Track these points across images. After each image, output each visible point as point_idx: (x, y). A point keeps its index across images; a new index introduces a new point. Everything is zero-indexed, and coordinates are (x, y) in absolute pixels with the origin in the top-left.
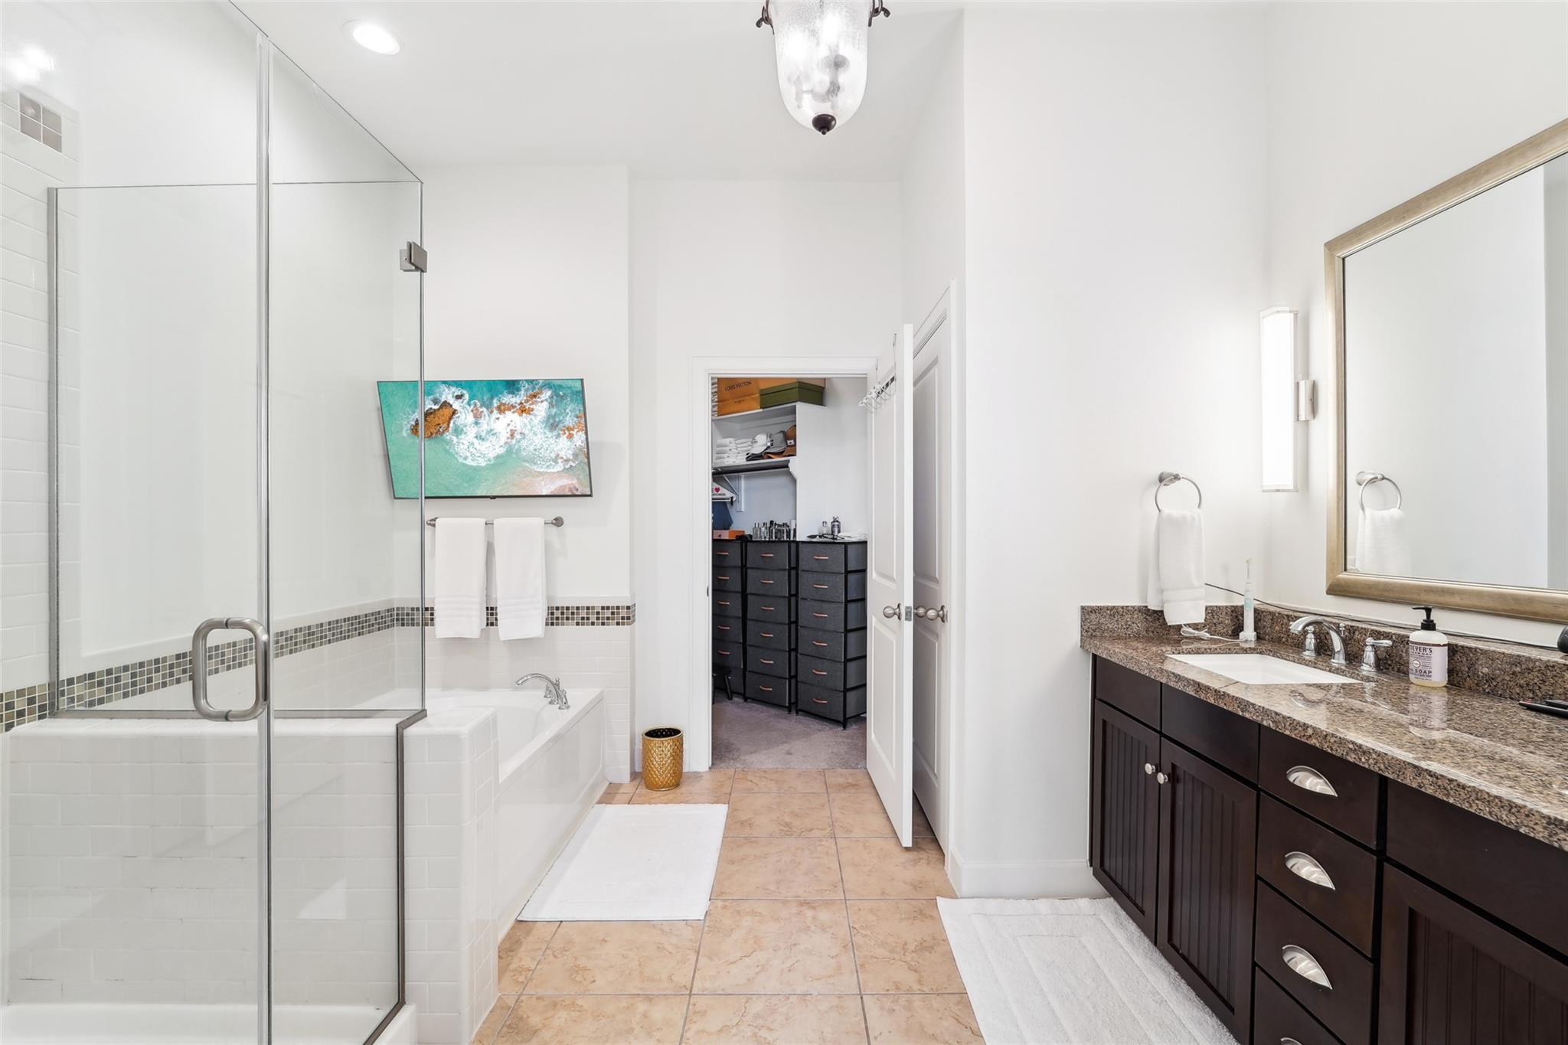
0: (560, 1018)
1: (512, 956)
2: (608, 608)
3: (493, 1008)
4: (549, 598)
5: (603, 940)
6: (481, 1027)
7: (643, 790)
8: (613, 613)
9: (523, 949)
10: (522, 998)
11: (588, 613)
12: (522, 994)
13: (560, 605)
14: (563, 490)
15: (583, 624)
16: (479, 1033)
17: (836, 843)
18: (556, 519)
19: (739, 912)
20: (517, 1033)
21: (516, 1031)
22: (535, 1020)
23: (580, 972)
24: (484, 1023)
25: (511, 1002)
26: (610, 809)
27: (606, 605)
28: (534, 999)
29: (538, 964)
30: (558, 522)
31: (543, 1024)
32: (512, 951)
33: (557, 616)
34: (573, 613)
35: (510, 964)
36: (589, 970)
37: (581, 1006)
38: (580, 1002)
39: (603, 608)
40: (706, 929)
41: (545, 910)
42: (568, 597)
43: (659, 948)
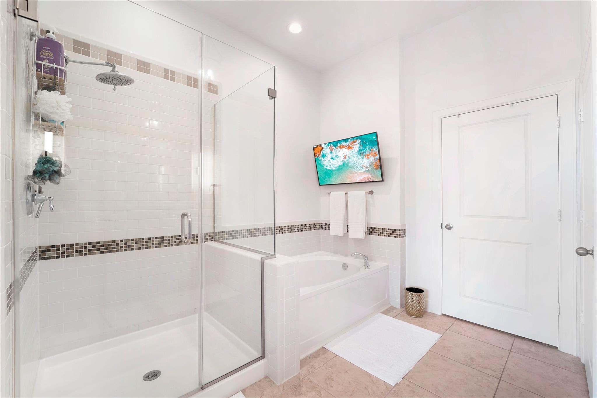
0: (311, 394)
1: (313, 360)
2: (391, 230)
3: (295, 376)
4: (367, 223)
5: (347, 371)
6: (287, 381)
7: (405, 314)
8: (393, 232)
9: (319, 359)
10: (306, 378)
11: (383, 231)
12: (306, 376)
13: (372, 227)
14: (365, 179)
15: (381, 235)
16: (285, 383)
17: (499, 383)
18: (370, 192)
19: (414, 392)
20: (295, 391)
21: (295, 390)
22: (304, 389)
23: (330, 380)
24: (289, 380)
25: (301, 378)
26: (384, 316)
27: (390, 228)
28: (309, 381)
29: (319, 368)
30: (371, 192)
31: (305, 393)
32: (315, 358)
33: (370, 231)
34: (377, 230)
35: (311, 362)
36: (333, 381)
37: (321, 394)
38: (322, 392)
39: (389, 229)
40: (392, 391)
41: (335, 348)
42: (376, 223)
43: (366, 388)
